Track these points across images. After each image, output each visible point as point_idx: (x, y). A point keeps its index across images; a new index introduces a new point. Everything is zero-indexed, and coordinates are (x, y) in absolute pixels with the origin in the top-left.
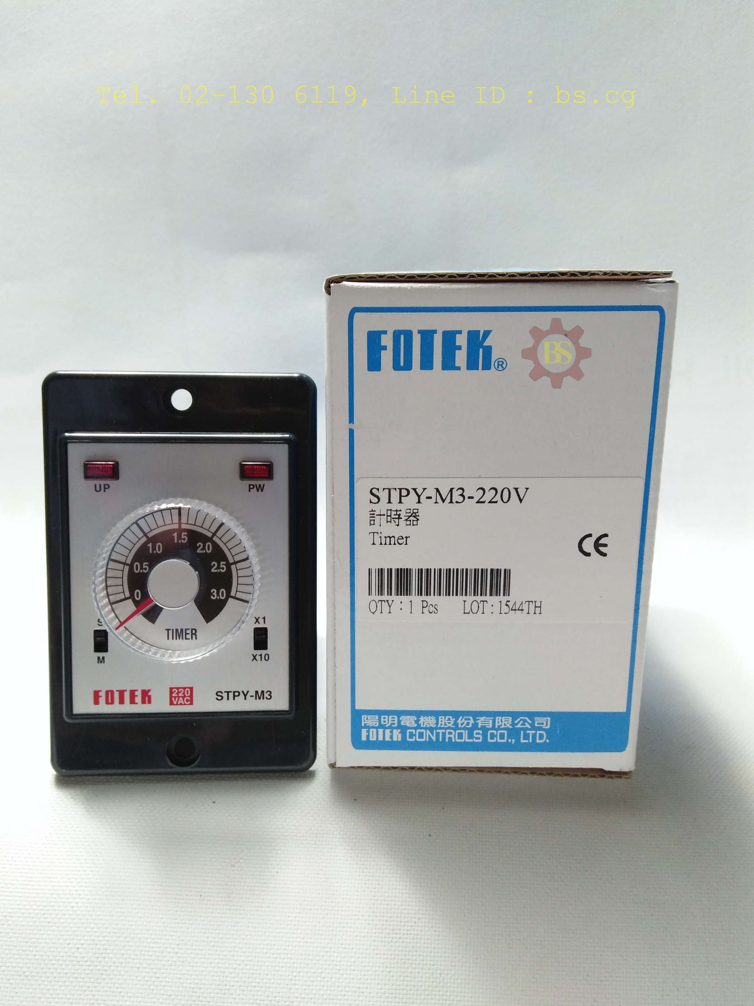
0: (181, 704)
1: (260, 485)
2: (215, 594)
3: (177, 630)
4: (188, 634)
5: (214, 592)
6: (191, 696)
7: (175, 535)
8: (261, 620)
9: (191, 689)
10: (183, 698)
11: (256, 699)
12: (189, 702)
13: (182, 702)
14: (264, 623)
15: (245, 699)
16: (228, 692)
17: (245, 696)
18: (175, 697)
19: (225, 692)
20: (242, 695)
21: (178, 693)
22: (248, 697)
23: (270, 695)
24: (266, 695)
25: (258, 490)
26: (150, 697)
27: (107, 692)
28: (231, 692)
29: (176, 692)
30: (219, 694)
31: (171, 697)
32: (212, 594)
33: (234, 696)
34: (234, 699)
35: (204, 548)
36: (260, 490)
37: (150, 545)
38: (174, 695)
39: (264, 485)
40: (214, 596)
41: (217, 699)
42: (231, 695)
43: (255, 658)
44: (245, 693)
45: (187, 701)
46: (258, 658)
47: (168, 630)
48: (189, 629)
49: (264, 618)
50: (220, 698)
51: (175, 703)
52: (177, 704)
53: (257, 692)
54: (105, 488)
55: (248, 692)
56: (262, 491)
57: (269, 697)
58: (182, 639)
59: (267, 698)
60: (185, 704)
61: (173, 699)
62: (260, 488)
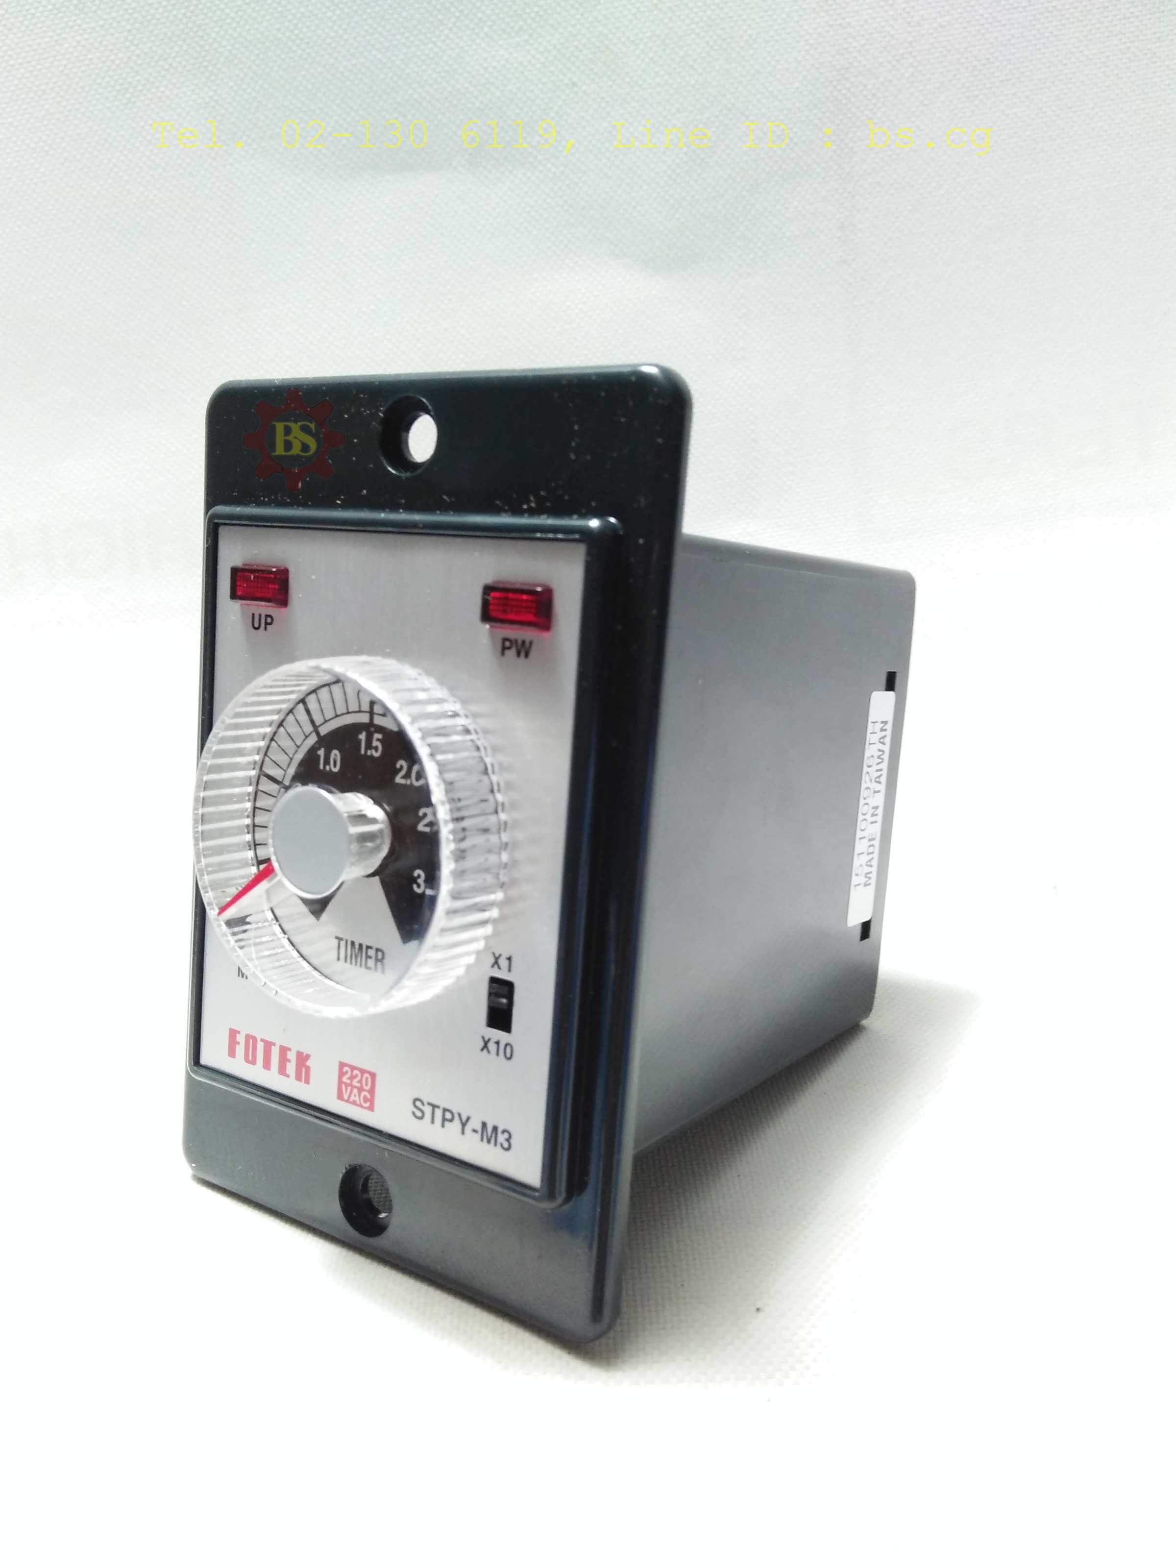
0: (354, 1103)
1: (524, 642)
2: (421, 881)
3: (353, 943)
4: (370, 957)
5: (419, 876)
6: (372, 1091)
7: (363, 736)
8: (503, 962)
9: (373, 1076)
10: (360, 1090)
11: (482, 1140)
12: (367, 1105)
13: (357, 1099)
14: (510, 970)
15: (463, 1133)
16: (434, 1107)
17: (464, 1125)
18: (347, 1085)
19: (429, 1104)
20: (457, 1124)
21: (352, 1078)
22: (468, 1128)
23: (508, 1140)
24: (502, 1138)
25: (519, 654)
26: (308, 1069)
27: (248, 1037)
28: (438, 1107)
29: (349, 1075)
30: (418, 1104)
31: (340, 1082)
32: (414, 880)
33: (444, 1120)
34: (443, 1126)
35: (407, 776)
36: (523, 654)
37: (321, 753)
38: (345, 1079)
39: (531, 643)
40: (419, 886)
41: (414, 1113)
42: (439, 1113)
43: (486, 1044)
44: (464, 1119)
45: (366, 1100)
46: (492, 1046)
47: (339, 939)
48: (371, 948)
49: (509, 959)
50: (419, 1114)
51: (346, 1097)
52: (347, 1101)
53: (484, 1125)
54: (266, 624)
55: (468, 1119)
56: (527, 655)
57: (506, 1145)
58: (361, 966)
59: (502, 1145)
60: (361, 1106)
61: (343, 1086)
62: (523, 650)
